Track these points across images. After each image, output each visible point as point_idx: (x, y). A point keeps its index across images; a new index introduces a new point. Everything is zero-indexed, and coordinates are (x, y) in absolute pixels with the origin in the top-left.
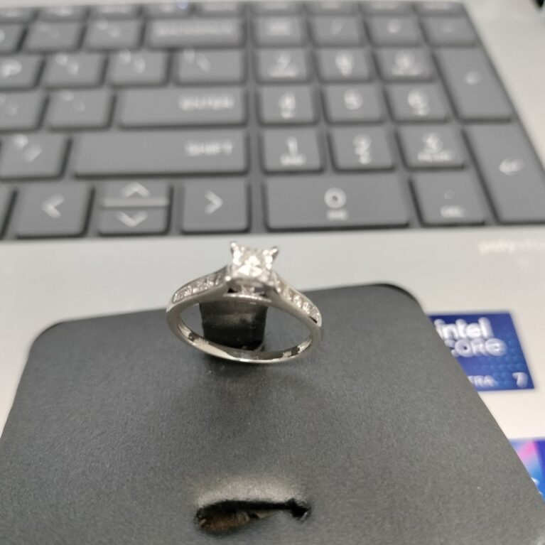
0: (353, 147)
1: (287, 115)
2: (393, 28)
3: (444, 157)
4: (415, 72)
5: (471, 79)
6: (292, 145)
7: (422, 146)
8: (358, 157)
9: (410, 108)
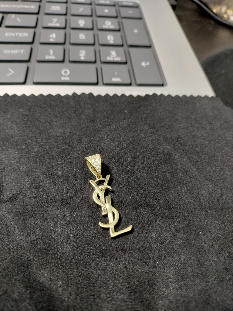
0: (79, 53)
1: (51, 40)
2: (106, 11)
3: (118, 59)
4: (112, 27)
5: (136, 31)
6: (51, 51)
7: (109, 55)
8: (81, 57)
9: (107, 40)
